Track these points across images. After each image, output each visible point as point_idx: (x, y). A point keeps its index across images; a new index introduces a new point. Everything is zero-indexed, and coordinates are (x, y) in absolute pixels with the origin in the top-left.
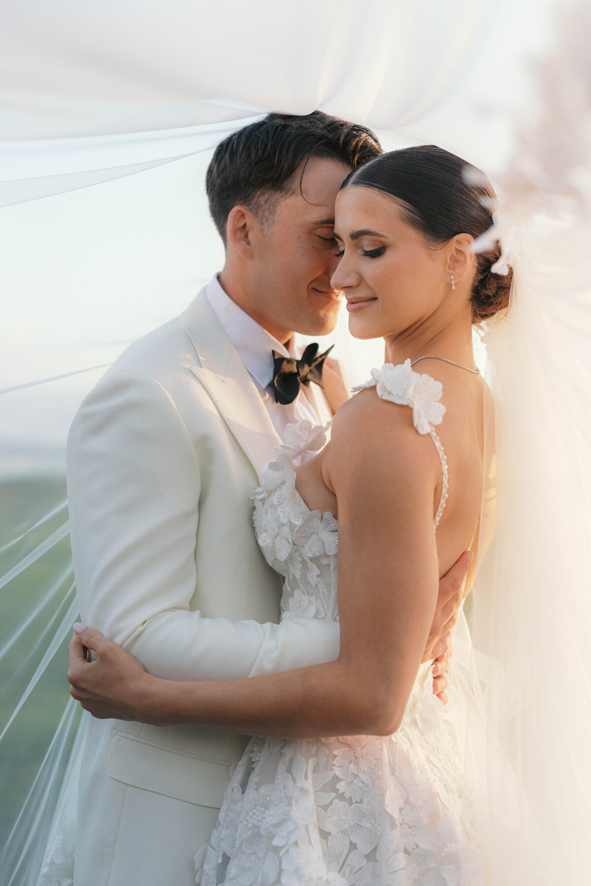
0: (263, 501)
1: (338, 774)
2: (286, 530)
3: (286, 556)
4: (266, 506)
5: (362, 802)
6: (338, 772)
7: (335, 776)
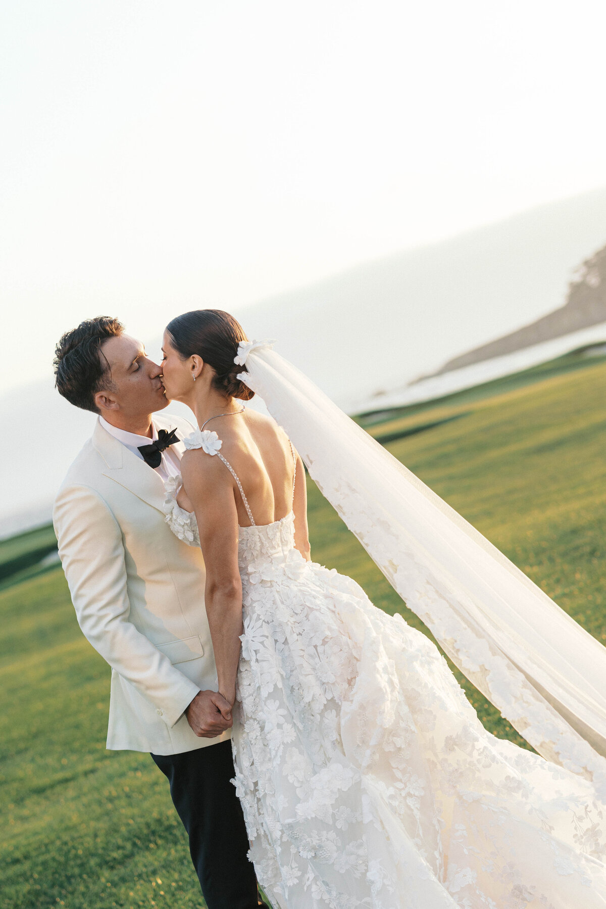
0: (171, 520)
1: (259, 613)
2: (186, 527)
3: (193, 538)
4: (173, 521)
5: (273, 621)
6: (258, 612)
7: (258, 614)
